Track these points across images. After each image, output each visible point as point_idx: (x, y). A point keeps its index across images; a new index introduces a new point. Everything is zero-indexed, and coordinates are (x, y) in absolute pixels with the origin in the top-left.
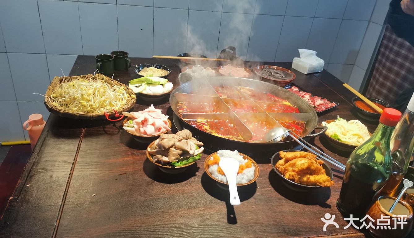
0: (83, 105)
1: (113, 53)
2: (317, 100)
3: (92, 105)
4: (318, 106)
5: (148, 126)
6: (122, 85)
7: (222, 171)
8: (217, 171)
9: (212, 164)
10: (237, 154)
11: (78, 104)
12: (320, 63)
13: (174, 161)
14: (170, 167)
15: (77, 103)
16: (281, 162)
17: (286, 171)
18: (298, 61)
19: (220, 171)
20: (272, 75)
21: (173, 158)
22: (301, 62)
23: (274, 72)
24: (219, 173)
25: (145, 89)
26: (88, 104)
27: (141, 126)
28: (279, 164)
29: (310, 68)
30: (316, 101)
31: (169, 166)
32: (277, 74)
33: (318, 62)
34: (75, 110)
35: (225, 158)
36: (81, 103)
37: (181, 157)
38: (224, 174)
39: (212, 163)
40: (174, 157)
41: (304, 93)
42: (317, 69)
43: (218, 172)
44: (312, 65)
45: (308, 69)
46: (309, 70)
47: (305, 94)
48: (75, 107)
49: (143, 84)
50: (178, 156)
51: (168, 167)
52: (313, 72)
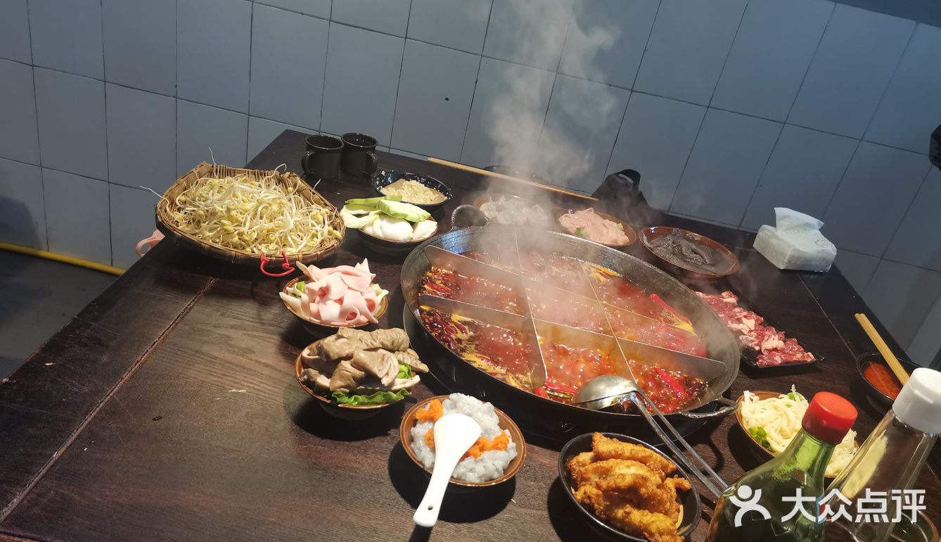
0: (226, 230)
1: (346, 137)
2: (770, 336)
3: (243, 233)
4: (769, 351)
5: (329, 303)
6: (327, 205)
7: (433, 440)
8: (425, 436)
9: (423, 420)
10: (488, 412)
11: (218, 226)
12: (823, 250)
13: (339, 391)
14: (329, 401)
15: (216, 223)
16: (585, 457)
17: (584, 483)
18: (769, 233)
19: (429, 439)
20: (682, 253)
21: (339, 383)
22: (776, 237)
23: (689, 247)
24: (427, 442)
25: (372, 224)
26: (236, 230)
27: (318, 299)
28: (578, 462)
29: (792, 257)
30: (766, 338)
31: (327, 399)
32: (695, 253)
33: (819, 248)
34: (209, 236)
35: (457, 413)
36: (224, 225)
37: (361, 387)
38: (433, 450)
39: (422, 418)
40: (341, 381)
41: (745, 313)
42: (813, 263)
43: (425, 440)
44: (799, 251)
45: (787, 257)
46: (789, 262)
47: (745, 317)
48: (211, 230)
49: (372, 213)
50: (353, 382)
51: (324, 400)
52: (802, 269)
